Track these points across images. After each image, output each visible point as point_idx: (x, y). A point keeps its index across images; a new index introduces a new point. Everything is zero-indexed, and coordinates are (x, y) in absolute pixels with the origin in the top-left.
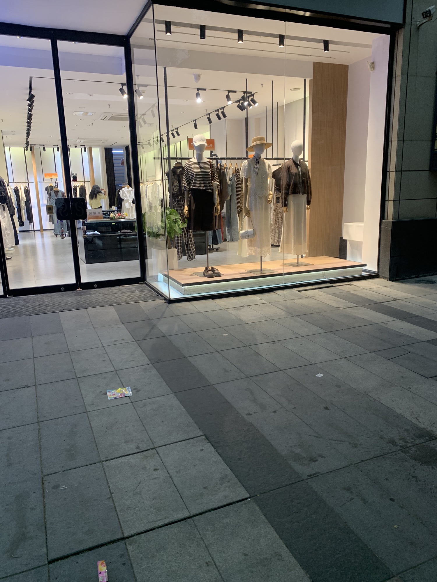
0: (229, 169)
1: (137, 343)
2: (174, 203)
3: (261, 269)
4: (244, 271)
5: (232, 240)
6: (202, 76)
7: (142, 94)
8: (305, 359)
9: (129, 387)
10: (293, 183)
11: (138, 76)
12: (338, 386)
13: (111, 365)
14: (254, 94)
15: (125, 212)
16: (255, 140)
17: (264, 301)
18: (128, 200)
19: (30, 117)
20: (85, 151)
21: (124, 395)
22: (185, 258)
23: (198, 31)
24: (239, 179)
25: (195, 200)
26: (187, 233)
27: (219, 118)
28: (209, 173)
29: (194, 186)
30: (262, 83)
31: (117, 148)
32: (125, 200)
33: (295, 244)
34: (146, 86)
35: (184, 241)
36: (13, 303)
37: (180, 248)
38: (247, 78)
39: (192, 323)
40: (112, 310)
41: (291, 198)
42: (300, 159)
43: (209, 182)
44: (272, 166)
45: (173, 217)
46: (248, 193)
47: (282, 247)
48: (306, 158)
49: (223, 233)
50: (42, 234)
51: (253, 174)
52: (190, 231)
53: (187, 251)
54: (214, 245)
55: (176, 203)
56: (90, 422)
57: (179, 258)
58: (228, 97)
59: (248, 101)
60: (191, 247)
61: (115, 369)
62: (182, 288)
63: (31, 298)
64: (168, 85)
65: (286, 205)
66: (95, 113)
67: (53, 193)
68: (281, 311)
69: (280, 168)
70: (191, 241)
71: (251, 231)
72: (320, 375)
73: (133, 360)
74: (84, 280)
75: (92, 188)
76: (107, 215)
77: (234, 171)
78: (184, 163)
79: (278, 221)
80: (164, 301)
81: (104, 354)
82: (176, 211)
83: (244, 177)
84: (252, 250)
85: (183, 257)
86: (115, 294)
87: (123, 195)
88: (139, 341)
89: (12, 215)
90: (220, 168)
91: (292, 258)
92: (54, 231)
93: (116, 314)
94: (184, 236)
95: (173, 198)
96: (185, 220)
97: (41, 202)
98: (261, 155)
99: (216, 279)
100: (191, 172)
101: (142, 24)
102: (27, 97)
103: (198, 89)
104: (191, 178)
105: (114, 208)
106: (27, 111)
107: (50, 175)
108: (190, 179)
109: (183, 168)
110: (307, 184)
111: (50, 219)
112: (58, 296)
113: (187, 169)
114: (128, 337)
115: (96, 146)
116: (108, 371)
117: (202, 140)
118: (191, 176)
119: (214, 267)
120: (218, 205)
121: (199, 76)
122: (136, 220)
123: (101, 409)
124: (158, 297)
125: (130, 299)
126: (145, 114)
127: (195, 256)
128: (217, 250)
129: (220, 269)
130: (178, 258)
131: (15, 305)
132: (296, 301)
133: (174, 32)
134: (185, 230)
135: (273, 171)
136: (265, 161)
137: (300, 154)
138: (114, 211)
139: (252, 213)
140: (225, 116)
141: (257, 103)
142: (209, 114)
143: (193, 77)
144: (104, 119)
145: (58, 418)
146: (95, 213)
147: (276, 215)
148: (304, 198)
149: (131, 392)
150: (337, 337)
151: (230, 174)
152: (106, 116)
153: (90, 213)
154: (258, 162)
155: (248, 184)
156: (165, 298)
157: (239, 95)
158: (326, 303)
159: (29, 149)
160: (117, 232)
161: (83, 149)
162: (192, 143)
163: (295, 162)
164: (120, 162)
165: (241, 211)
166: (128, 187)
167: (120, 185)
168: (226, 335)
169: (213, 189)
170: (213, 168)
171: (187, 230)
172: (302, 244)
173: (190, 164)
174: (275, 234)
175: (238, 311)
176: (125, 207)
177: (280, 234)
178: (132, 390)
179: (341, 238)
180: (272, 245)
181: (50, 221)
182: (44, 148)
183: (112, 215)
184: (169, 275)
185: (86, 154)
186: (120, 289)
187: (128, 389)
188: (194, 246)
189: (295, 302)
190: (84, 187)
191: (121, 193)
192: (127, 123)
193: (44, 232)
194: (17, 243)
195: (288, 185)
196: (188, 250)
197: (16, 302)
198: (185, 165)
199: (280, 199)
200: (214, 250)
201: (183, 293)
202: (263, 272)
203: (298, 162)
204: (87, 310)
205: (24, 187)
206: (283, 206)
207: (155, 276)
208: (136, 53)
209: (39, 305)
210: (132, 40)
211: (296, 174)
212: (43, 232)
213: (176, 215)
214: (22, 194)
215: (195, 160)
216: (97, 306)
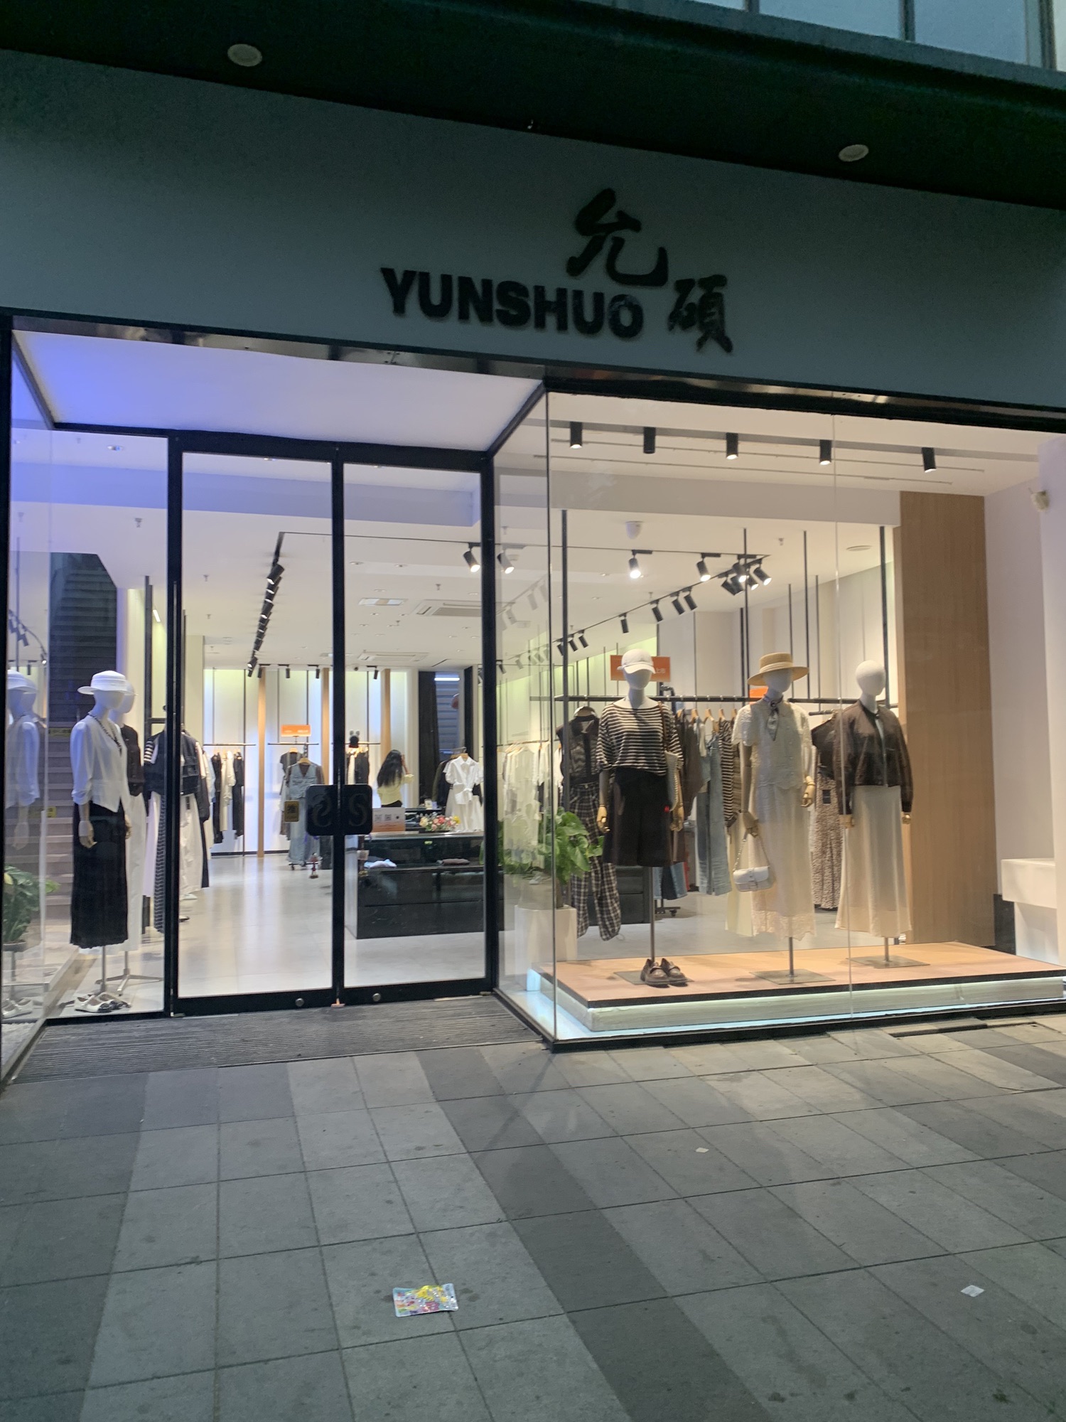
0: (704, 723)
1: (473, 1159)
2: (573, 798)
3: (792, 971)
4: (746, 973)
5: (710, 890)
6: (644, 527)
7: (512, 562)
8: (927, 1237)
9: (451, 1285)
10: (865, 758)
11: (505, 527)
12: (1028, 1329)
13: (407, 1216)
14: (761, 559)
15: (453, 814)
16: (767, 661)
17: (801, 1060)
18: (462, 787)
19: (267, 609)
20: (375, 678)
21: (437, 1308)
22: (594, 931)
23: (640, 439)
24: (730, 745)
25: (623, 793)
26: (602, 870)
27: (680, 610)
28: (657, 732)
29: (623, 761)
30: (782, 537)
31: (446, 672)
32: (457, 786)
33: (876, 907)
34: (521, 547)
35: (594, 889)
36: (181, 1033)
37: (584, 907)
38: (745, 527)
39: (612, 1112)
40: (412, 1062)
41: (862, 796)
42: (878, 702)
43: (659, 753)
44: (808, 717)
45: (570, 832)
46: (753, 781)
47: (843, 915)
48: (894, 700)
49: (687, 869)
50: (261, 863)
51: (765, 738)
52: (608, 866)
53: (599, 916)
54: (665, 900)
55: (578, 799)
56: (346, 1378)
57: (581, 930)
58: (702, 568)
59: (748, 573)
60: (610, 905)
61: (415, 1228)
62: (588, 1013)
63: (225, 1021)
64: (569, 544)
65: (849, 811)
66: (406, 600)
67: (296, 769)
68: (853, 1090)
69: (829, 721)
70: (611, 890)
71: (763, 872)
72: (974, 1291)
73: (461, 1207)
74: (350, 981)
75: (384, 760)
76: (413, 820)
77: (717, 727)
78: (599, 709)
79: (830, 847)
80: (542, 1046)
81: (389, 1182)
82: (578, 815)
83: (743, 744)
84: (766, 919)
85: (590, 928)
86: (422, 1021)
87: (452, 775)
88: (479, 1153)
89: (203, 820)
90: (682, 721)
91: (870, 943)
92: (290, 856)
93: (422, 1073)
94: (593, 878)
95: (571, 787)
96: (599, 837)
97: (266, 790)
98: (784, 693)
99: (673, 991)
100: (617, 731)
101: (522, 430)
102: (268, 571)
103: (634, 552)
104: (615, 744)
105: (430, 805)
106: (263, 598)
107: (295, 728)
108: (614, 746)
109: (597, 720)
110: (901, 762)
111: (282, 828)
112: (286, 1020)
113: (606, 724)
114: (451, 1140)
115: (400, 668)
116: (399, 1233)
117: (644, 661)
118: (616, 738)
119: (668, 959)
120: (678, 806)
121: (638, 526)
122: (482, 834)
123: (377, 1343)
124: (526, 1034)
125: (457, 1036)
126: (514, 603)
127: (619, 929)
128: (673, 912)
129: (685, 967)
130: (578, 932)
131: (187, 1038)
132: (891, 1064)
133: (587, 443)
134: (596, 862)
135: (812, 727)
136: (794, 706)
137: (879, 693)
138: (430, 812)
139: (766, 828)
140: (692, 606)
141: (768, 577)
142: (657, 601)
143: (624, 528)
144: (424, 613)
145: (267, 1361)
146: (388, 818)
147: (824, 834)
148: (895, 794)
149: (454, 1300)
150: (1013, 1175)
151: (707, 733)
152: (430, 608)
153: (379, 818)
154: (777, 710)
155: (752, 758)
156: (543, 1037)
157: (727, 563)
158: (972, 1075)
159: (255, 672)
160: (434, 861)
161: (372, 674)
162: (619, 668)
163: (866, 710)
164: (450, 700)
165: (734, 819)
166: (465, 759)
167: (445, 752)
168: (706, 1150)
169: (667, 770)
170: (667, 721)
171: (600, 863)
172: (895, 910)
173: (615, 713)
174: (823, 880)
175: (735, 1084)
176: (455, 802)
177: (835, 879)
178: (458, 1293)
179: (998, 898)
180: (818, 907)
181: (282, 833)
182: (288, 671)
183: (424, 821)
184: (557, 977)
185: (376, 685)
186: (434, 1008)
187: (447, 1289)
188: (618, 903)
189: (886, 1065)
190: (366, 756)
191: (448, 770)
192: (477, 623)
193: (267, 858)
194: (205, 883)
195: (852, 761)
196: (602, 912)
197: (190, 1029)
198: (604, 714)
199: (833, 793)
200: (664, 913)
201: (590, 1025)
202: (795, 979)
203: (874, 710)
204: (353, 1062)
205: (235, 755)
206: (841, 813)
207: (519, 976)
208: (504, 483)
209: (243, 1040)
210: (498, 460)
211: (871, 738)
212: (263, 856)
213: (577, 828)
214: (228, 771)
215: (625, 704)
216: (377, 1051)
